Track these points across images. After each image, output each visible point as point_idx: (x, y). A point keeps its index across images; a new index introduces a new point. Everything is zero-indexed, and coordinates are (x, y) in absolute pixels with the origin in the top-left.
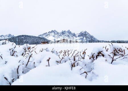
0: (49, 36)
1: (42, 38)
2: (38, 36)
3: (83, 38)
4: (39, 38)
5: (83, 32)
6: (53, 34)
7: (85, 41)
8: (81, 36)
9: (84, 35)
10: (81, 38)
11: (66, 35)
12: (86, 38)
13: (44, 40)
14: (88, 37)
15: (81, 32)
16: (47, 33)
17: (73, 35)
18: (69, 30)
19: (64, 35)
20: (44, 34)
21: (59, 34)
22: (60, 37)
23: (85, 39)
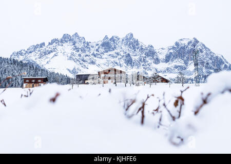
0: (52, 54)
1: (26, 65)
2: (9, 57)
3: (186, 63)
4: (15, 62)
5: (186, 42)
6: (68, 48)
7: (193, 77)
8: (176, 57)
9: (189, 52)
10: (176, 67)
11: (118, 54)
12: (196, 65)
13: (32, 72)
14: (203, 63)
15: (177, 44)
16: (47, 44)
17: (147, 55)
18: (132, 35)
19: (112, 53)
20: (36, 47)
21: (93, 50)
22: (98, 61)
23: (191, 67)
